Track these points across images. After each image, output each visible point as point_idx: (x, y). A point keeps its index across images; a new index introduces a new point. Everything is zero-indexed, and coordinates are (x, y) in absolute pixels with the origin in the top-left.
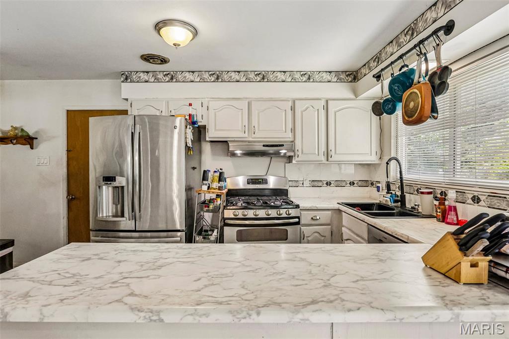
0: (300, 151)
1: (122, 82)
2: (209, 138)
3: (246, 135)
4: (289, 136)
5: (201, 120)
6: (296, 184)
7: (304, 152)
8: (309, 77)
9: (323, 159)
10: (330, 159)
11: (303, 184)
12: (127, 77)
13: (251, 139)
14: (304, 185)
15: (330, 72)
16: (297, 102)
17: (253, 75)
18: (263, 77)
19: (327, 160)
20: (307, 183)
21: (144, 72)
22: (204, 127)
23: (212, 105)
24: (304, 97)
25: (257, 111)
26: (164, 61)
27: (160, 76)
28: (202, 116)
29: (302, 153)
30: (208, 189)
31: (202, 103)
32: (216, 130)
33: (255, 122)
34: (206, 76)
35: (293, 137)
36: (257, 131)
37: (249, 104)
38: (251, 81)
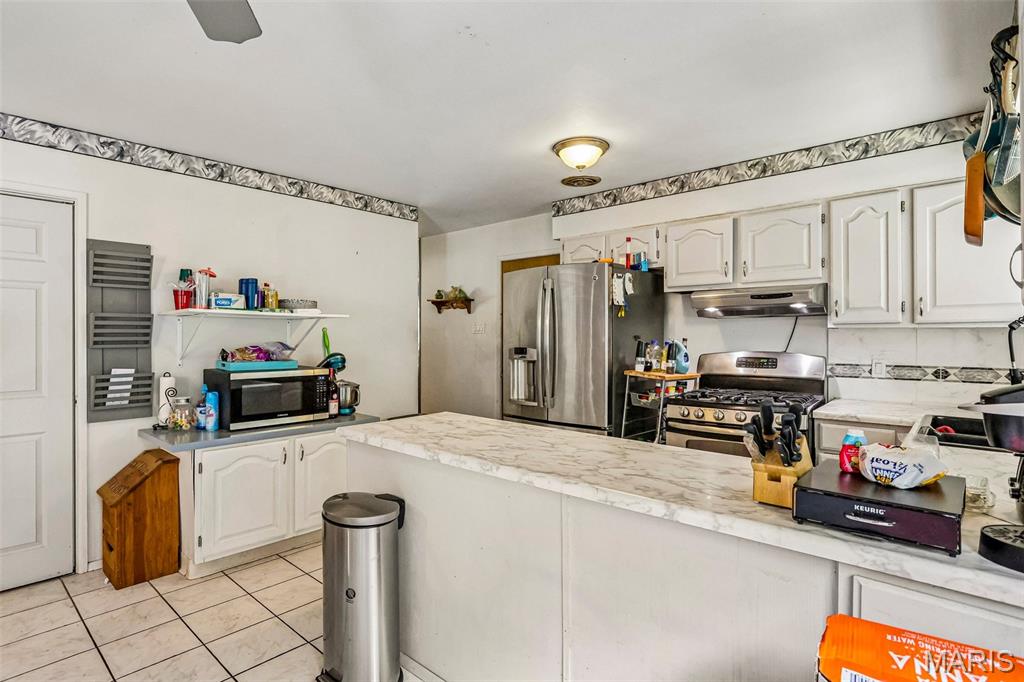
0: (842, 303)
1: (554, 216)
2: (669, 288)
3: (730, 278)
4: (818, 275)
5: (655, 259)
6: (854, 371)
7: (851, 306)
8: (865, 148)
9: (902, 319)
10: (918, 318)
11: (870, 372)
12: (559, 209)
13: (739, 286)
14: (873, 375)
15: (922, 126)
16: (834, 205)
17: (744, 168)
18: (764, 168)
19: (913, 321)
20: (880, 371)
21: (578, 197)
22: (661, 270)
23: (673, 232)
24: (850, 192)
25: (750, 234)
26: (593, 181)
27: (599, 199)
28: (658, 252)
29: (847, 307)
30: (646, 370)
31: (658, 232)
32: (678, 274)
33: (746, 254)
34: (664, 186)
35: (827, 276)
36: (750, 270)
37: (735, 222)
38: (741, 179)
